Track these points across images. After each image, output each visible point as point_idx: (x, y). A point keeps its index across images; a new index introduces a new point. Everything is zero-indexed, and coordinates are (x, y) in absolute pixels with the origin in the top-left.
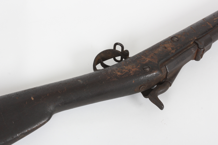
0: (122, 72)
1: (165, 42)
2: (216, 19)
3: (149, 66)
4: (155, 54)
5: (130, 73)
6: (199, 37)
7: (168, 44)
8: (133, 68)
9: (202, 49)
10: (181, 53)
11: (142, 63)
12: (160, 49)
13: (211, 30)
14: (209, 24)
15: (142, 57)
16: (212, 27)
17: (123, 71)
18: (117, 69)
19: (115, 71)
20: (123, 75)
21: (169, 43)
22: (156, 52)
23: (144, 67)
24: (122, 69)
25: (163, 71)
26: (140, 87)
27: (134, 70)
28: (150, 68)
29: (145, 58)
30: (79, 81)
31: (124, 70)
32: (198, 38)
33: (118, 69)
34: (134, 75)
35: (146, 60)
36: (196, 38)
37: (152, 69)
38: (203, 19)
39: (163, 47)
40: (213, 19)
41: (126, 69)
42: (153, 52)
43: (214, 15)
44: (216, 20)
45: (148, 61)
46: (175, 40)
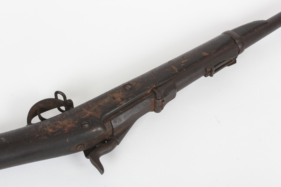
0: (54, 129)
1: (115, 90)
2: (184, 61)
3: (89, 121)
4: (99, 106)
5: (64, 130)
6: (159, 85)
7: (118, 94)
8: (69, 124)
9: (160, 99)
10: (133, 105)
11: (81, 117)
12: (106, 100)
13: (176, 76)
14: (174, 68)
15: (83, 110)
16: (177, 71)
17: (56, 128)
18: (49, 125)
19: (46, 127)
20: (55, 133)
21: (119, 91)
22: (101, 104)
23: (83, 123)
24: (55, 124)
25: (107, 127)
26: (77, 146)
27: (69, 126)
28: (89, 124)
29: (86, 111)
30: (2, 138)
31: (58, 126)
32: (157, 85)
33: (51, 125)
34: (68, 132)
35: (87, 114)
36: (154, 86)
37: (92, 125)
38: (169, 62)
39: (111, 98)
40: (181, 61)
41: (61, 125)
42: (98, 103)
43: (183, 57)
44: (184, 63)
45: (89, 115)
46: (127, 88)
